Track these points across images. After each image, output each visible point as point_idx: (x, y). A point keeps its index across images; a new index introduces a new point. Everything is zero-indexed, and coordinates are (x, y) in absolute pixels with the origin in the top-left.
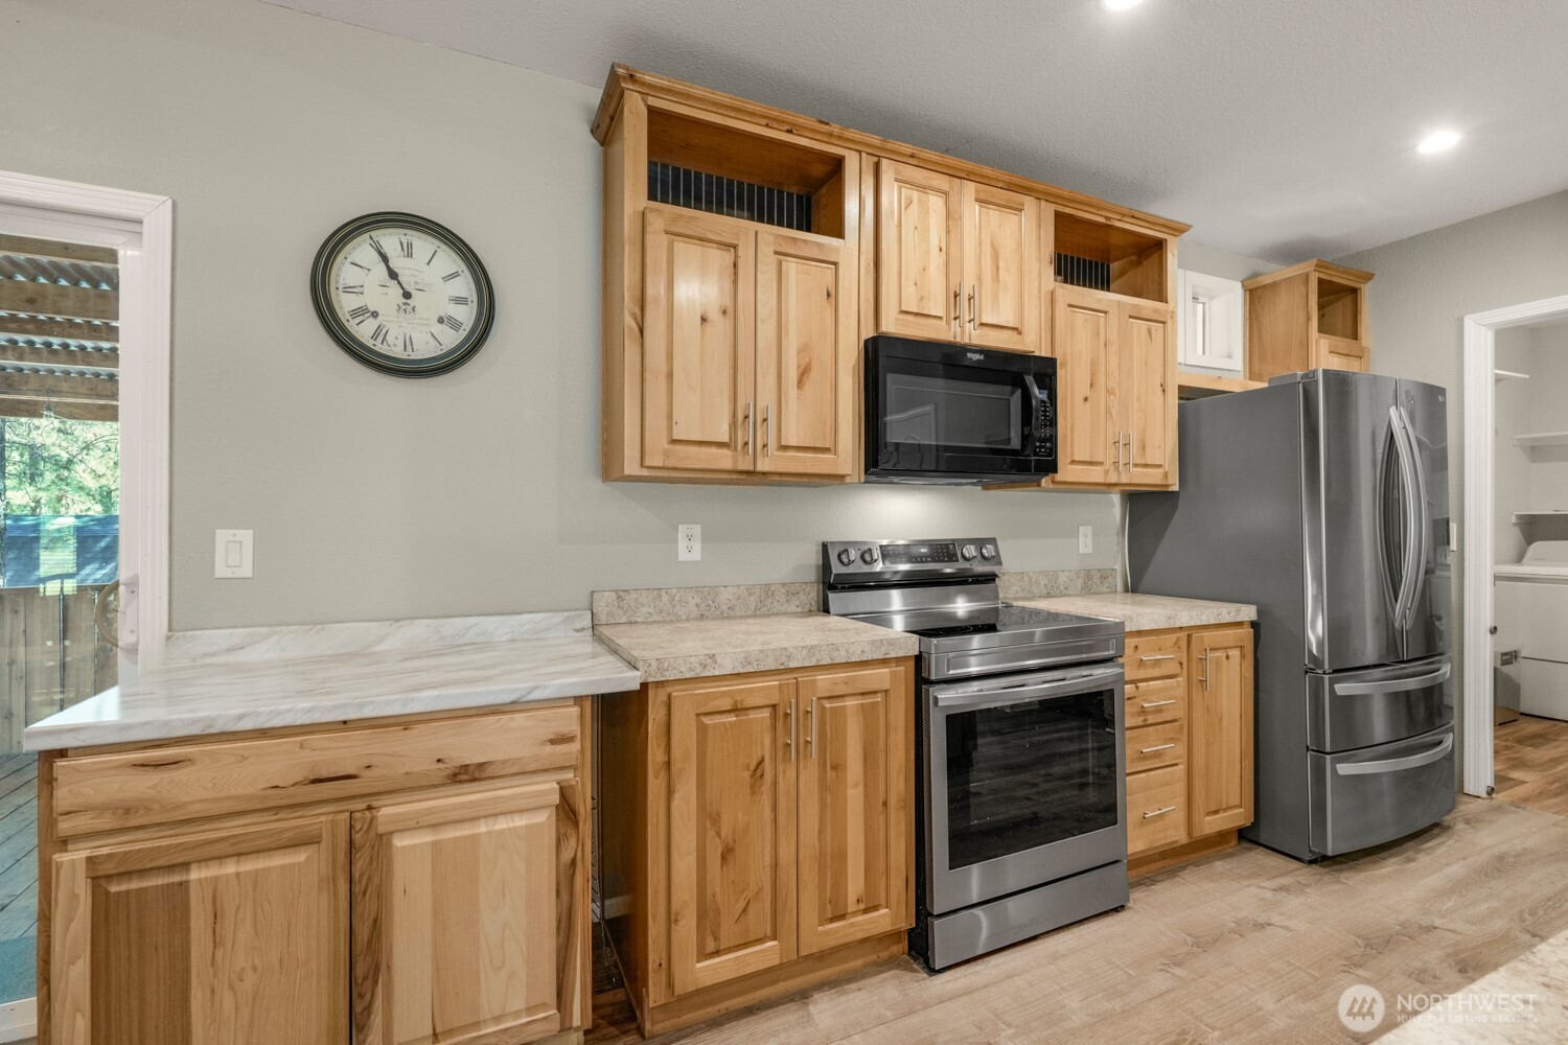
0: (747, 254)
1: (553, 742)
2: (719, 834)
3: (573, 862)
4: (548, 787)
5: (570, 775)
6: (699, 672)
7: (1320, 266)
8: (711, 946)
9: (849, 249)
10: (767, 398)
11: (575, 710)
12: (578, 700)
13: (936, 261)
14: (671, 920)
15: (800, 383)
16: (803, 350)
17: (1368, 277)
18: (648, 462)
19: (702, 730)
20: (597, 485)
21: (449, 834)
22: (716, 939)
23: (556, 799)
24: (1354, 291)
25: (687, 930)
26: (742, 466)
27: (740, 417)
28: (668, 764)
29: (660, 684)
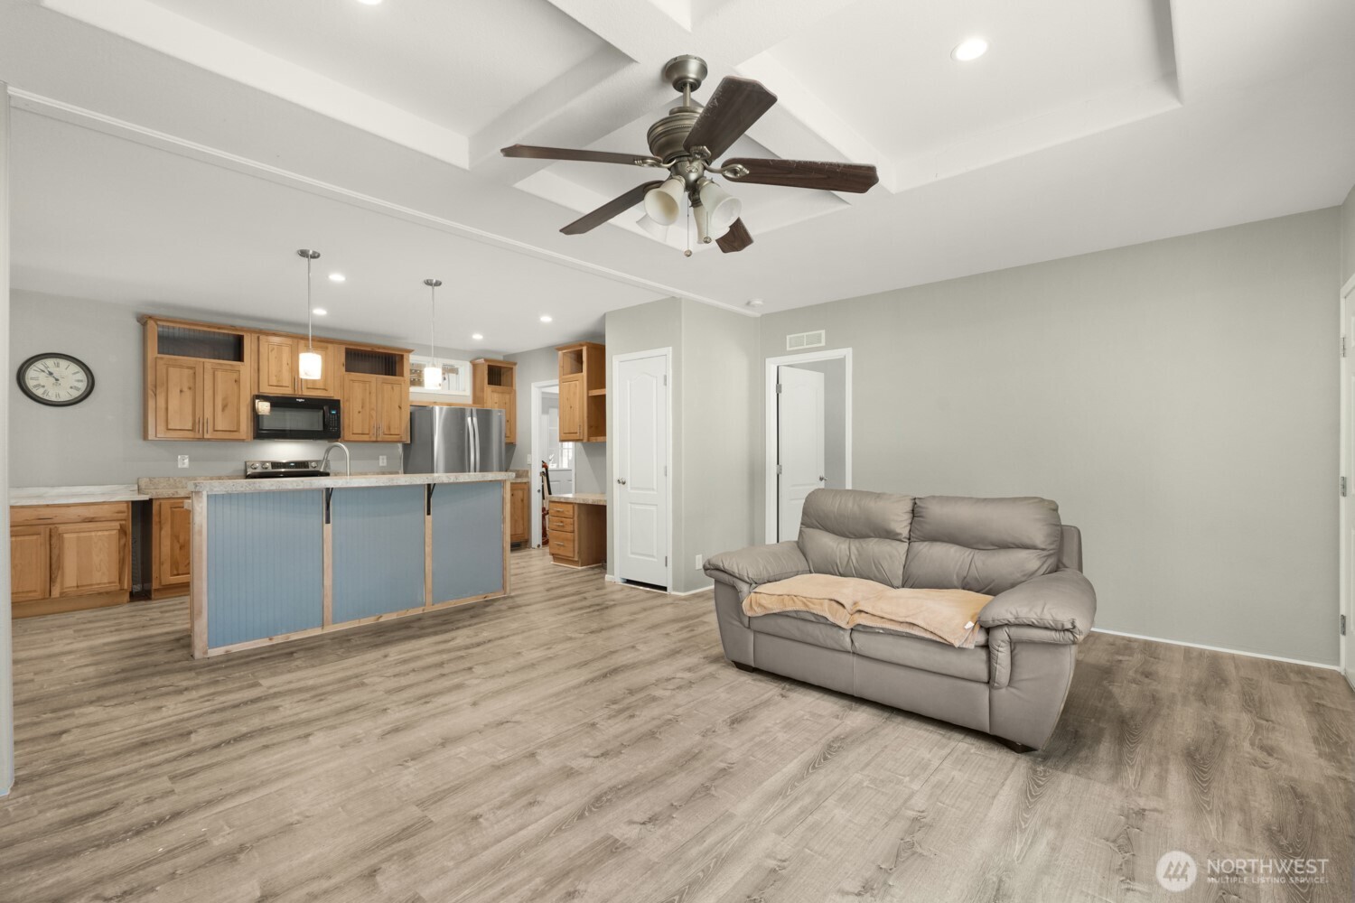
0: (199, 370)
1: (118, 512)
2: (178, 542)
3: (125, 545)
4: (117, 525)
5: (124, 522)
6: (171, 496)
7: (486, 360)
8: (175, 572)
9: (246, 368)
10: (208, 414)
11: (125, 505)
12: (127, 502)
13: (285, 369)
14: (161, 564)
15: (223, 410)
16: (225, 399)
17: (515, 364)
18: (158, 435)
19: (173, 513)
20: (141, 442)
21: (82, 534)
22: (177, 570)
23: (119, 528)
24: (512, 369)
25: (167, 567)
26: (198, 436)
27: (197, 421)
28: (160, 522)
29: (159, 499)
